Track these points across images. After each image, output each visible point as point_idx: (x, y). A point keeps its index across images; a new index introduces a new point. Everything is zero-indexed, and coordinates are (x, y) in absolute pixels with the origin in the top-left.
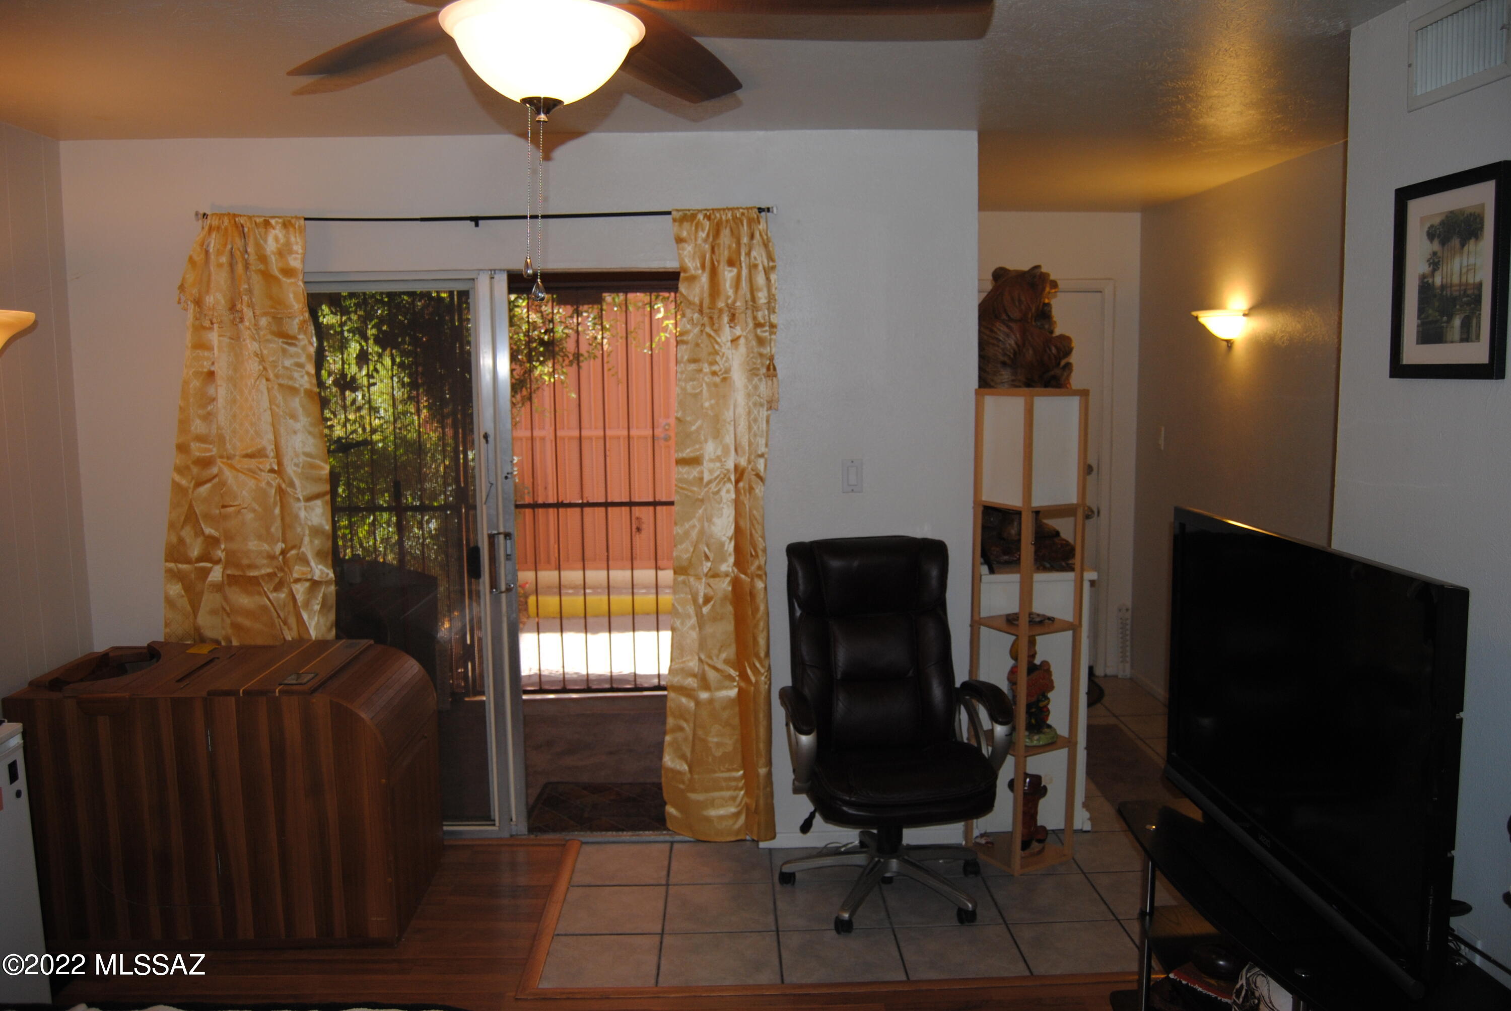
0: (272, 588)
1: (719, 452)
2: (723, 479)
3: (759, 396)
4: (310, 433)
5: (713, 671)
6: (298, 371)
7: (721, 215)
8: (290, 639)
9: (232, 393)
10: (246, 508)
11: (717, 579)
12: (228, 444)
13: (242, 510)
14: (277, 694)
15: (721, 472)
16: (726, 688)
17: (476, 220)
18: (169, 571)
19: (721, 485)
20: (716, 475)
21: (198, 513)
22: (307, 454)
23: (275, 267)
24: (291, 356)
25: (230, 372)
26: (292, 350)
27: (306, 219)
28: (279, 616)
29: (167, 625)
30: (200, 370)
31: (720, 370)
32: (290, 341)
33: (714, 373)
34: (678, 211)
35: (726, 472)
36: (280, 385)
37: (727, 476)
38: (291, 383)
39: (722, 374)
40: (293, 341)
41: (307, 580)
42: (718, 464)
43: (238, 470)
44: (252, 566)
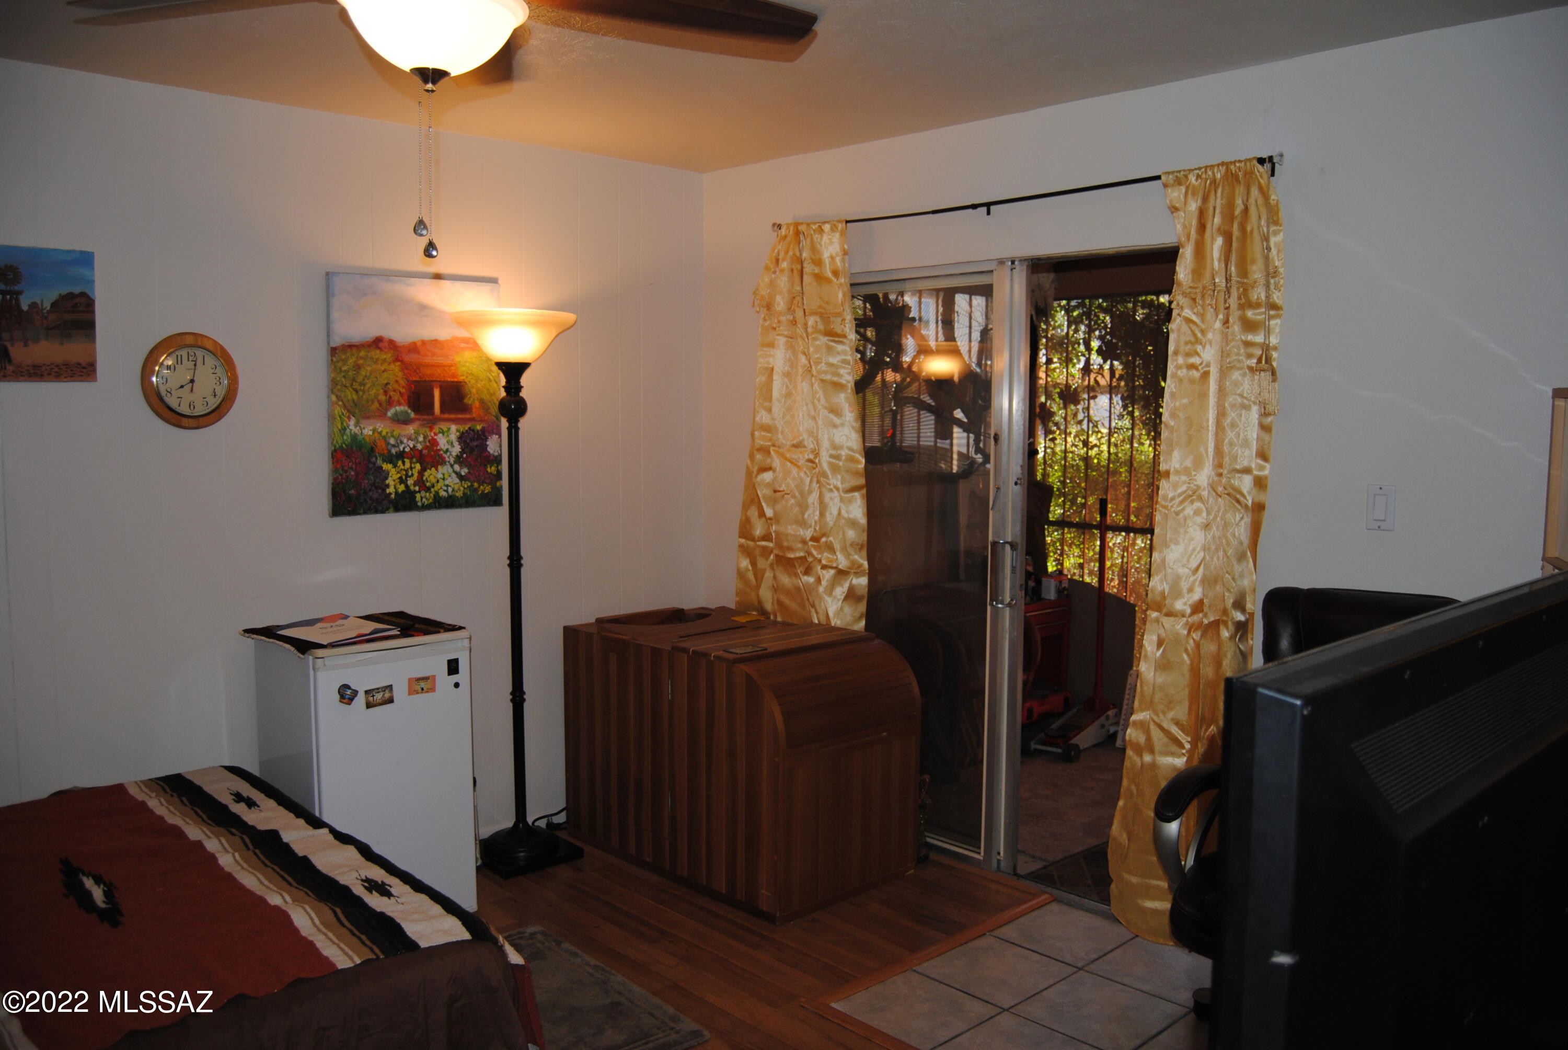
0: (803, 571)
1: (1188, 463)
2: (1191, 496)
3: (1241, 396)
4: (853, 427)
5: (1158, 729)
6: (845, 368)
7: (1213, 173)
8: (816, 621)
9: (787, 387)
10: (788, 494)
11: (1171, 619)
12: (780, 434)
13: (786, 496)
14: (712, 658)
15: (1189, 488)
16: (1172, 754)
17: (988, 205)
18: (741, 546)
19: (1186, 504)
20: (1180, 491)
21: (760, 496)
22: (850, 449)
23: (828, 269)
24: (839, 353)
25: (786, 368)
26: (840, 347)
27: (847, 222)
28: (808, 599)
29: (737, 594)
30: (766, 366)
31: (1201, 364)
32: (837, 339)
33: (1192, 367)
34: (1168, 173)
35: (1195, 487)
36: (822, 381)
37: (1197, 493)
38: (835, 379)
39: (1202, 368)
40: (841, 339)
41: (832, 568)
42: (1184, 478)
43: (786, 459)
44: (790, 549)
